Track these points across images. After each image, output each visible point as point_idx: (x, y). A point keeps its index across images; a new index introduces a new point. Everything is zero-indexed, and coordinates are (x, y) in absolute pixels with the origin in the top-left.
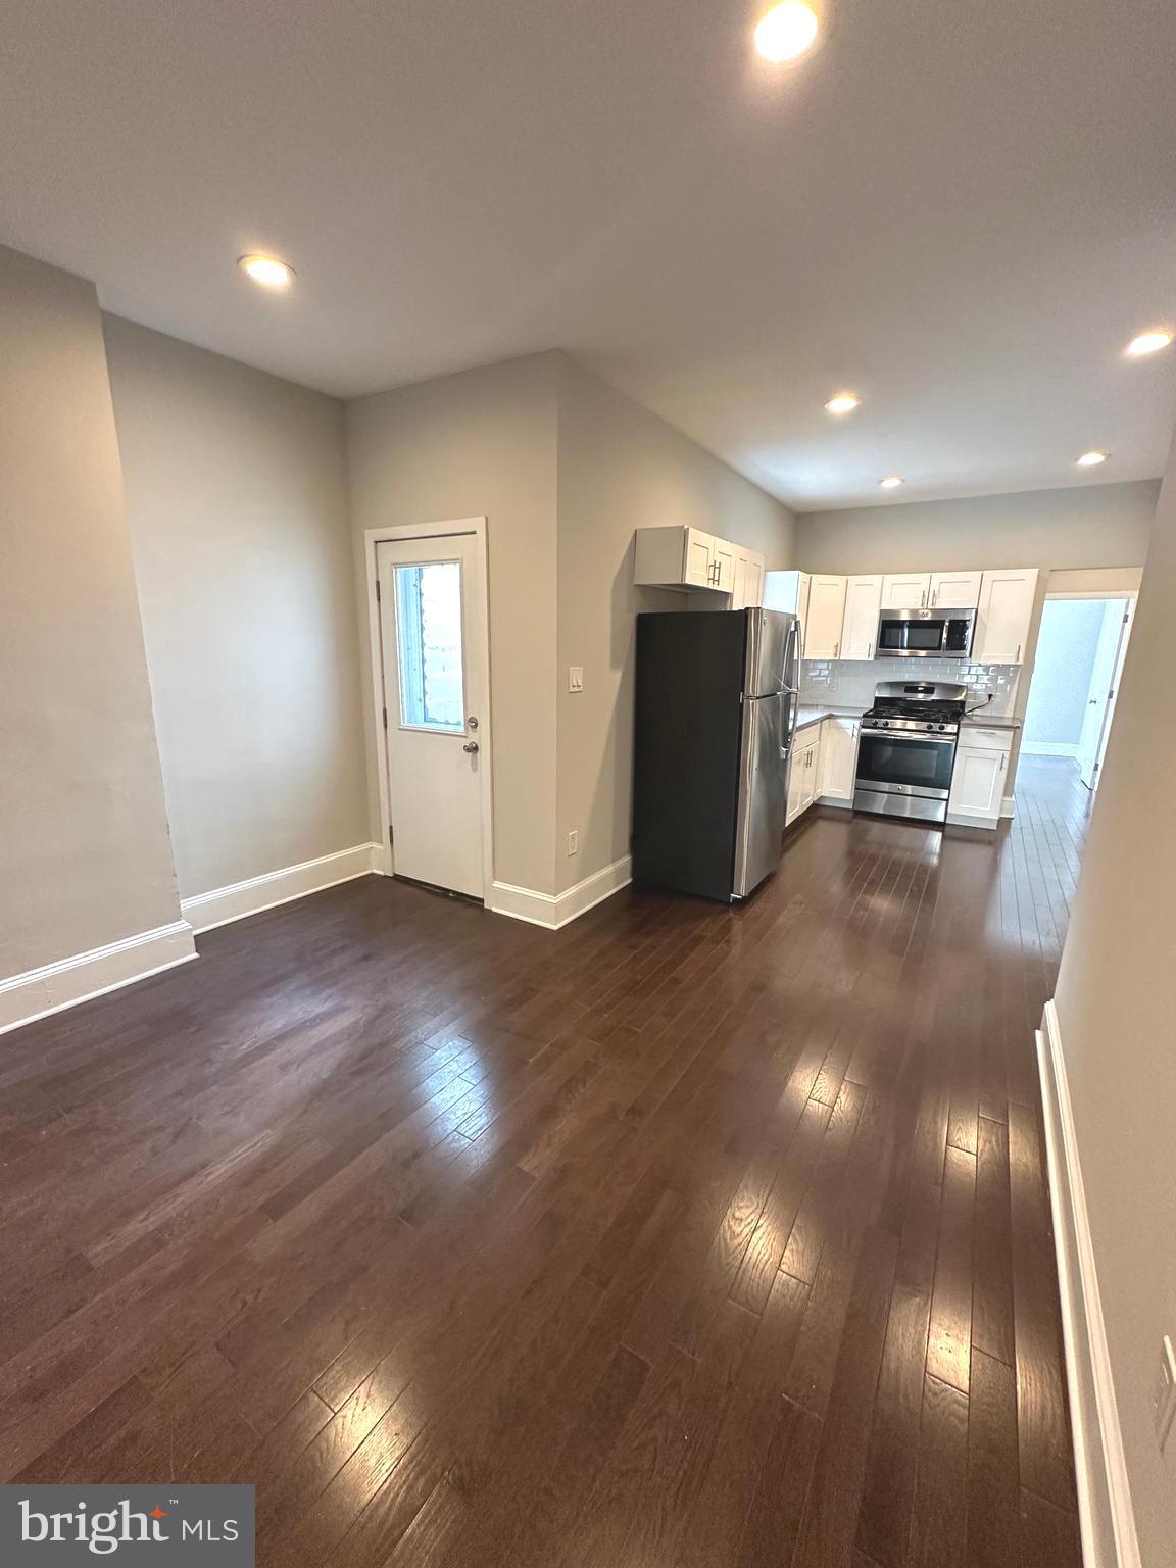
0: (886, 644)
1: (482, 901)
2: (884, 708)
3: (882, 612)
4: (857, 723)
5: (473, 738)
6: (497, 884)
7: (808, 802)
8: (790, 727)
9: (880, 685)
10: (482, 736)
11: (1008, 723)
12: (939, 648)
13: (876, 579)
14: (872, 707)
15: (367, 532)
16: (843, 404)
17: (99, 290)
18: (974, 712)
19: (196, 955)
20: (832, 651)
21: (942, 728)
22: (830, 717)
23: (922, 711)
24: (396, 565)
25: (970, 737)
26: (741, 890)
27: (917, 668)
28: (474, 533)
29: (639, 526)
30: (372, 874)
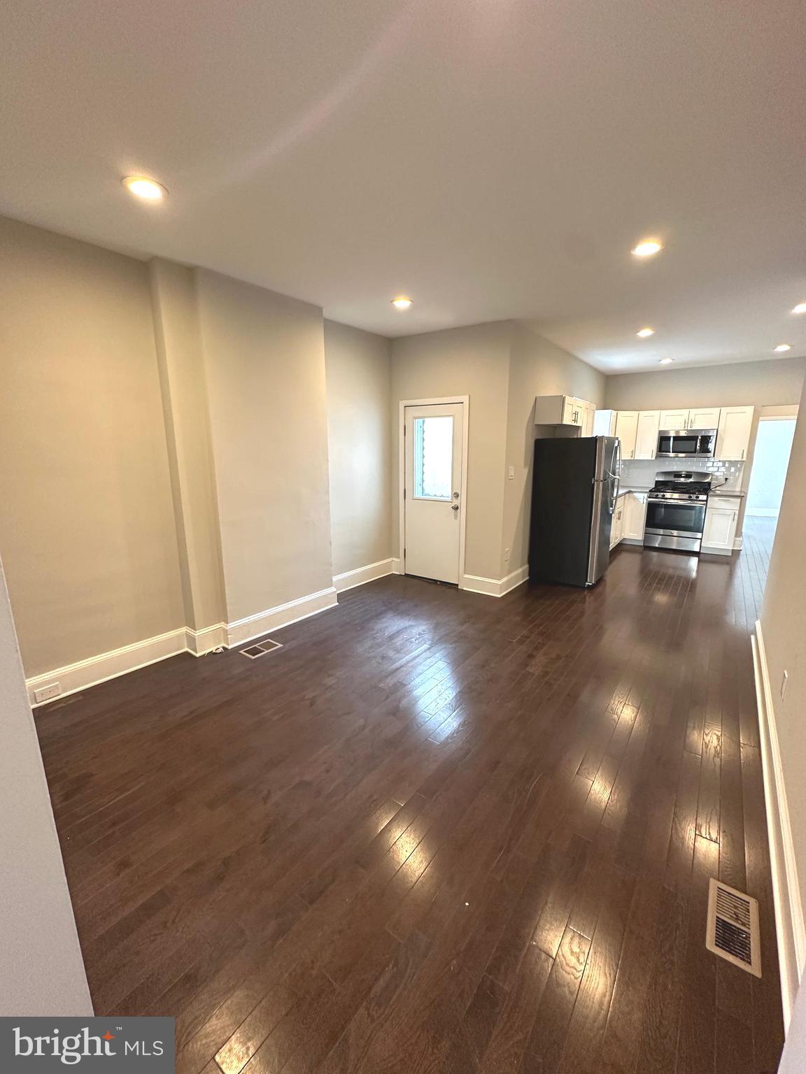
0: (663, 450)
1: (457, 585)
2: (660, 486)
3: (660, 432)
4: (646, 495)
5: (456, 502)
6: (466, 576)
7: (617, 541)
8: (615, 495)
9: (658, 474)
10: (462, 502)
11: (738, 494)
12: (695, 452)
13: (656, 413)
14: (654, 486)
15: (401, 402)
16: (646, 333)
17: (324, 310)
18: (717, 489)
19: (337, 604)
20: (630, 454)
21: (697, 497)
22: (630, 492)
23: (684, 489)
24: (416, 418)
25: (714, 502)
26: (591, 581)
27: (679, 463)
28: (462, 403)
29: (538, 395)
30: (393, 574)
